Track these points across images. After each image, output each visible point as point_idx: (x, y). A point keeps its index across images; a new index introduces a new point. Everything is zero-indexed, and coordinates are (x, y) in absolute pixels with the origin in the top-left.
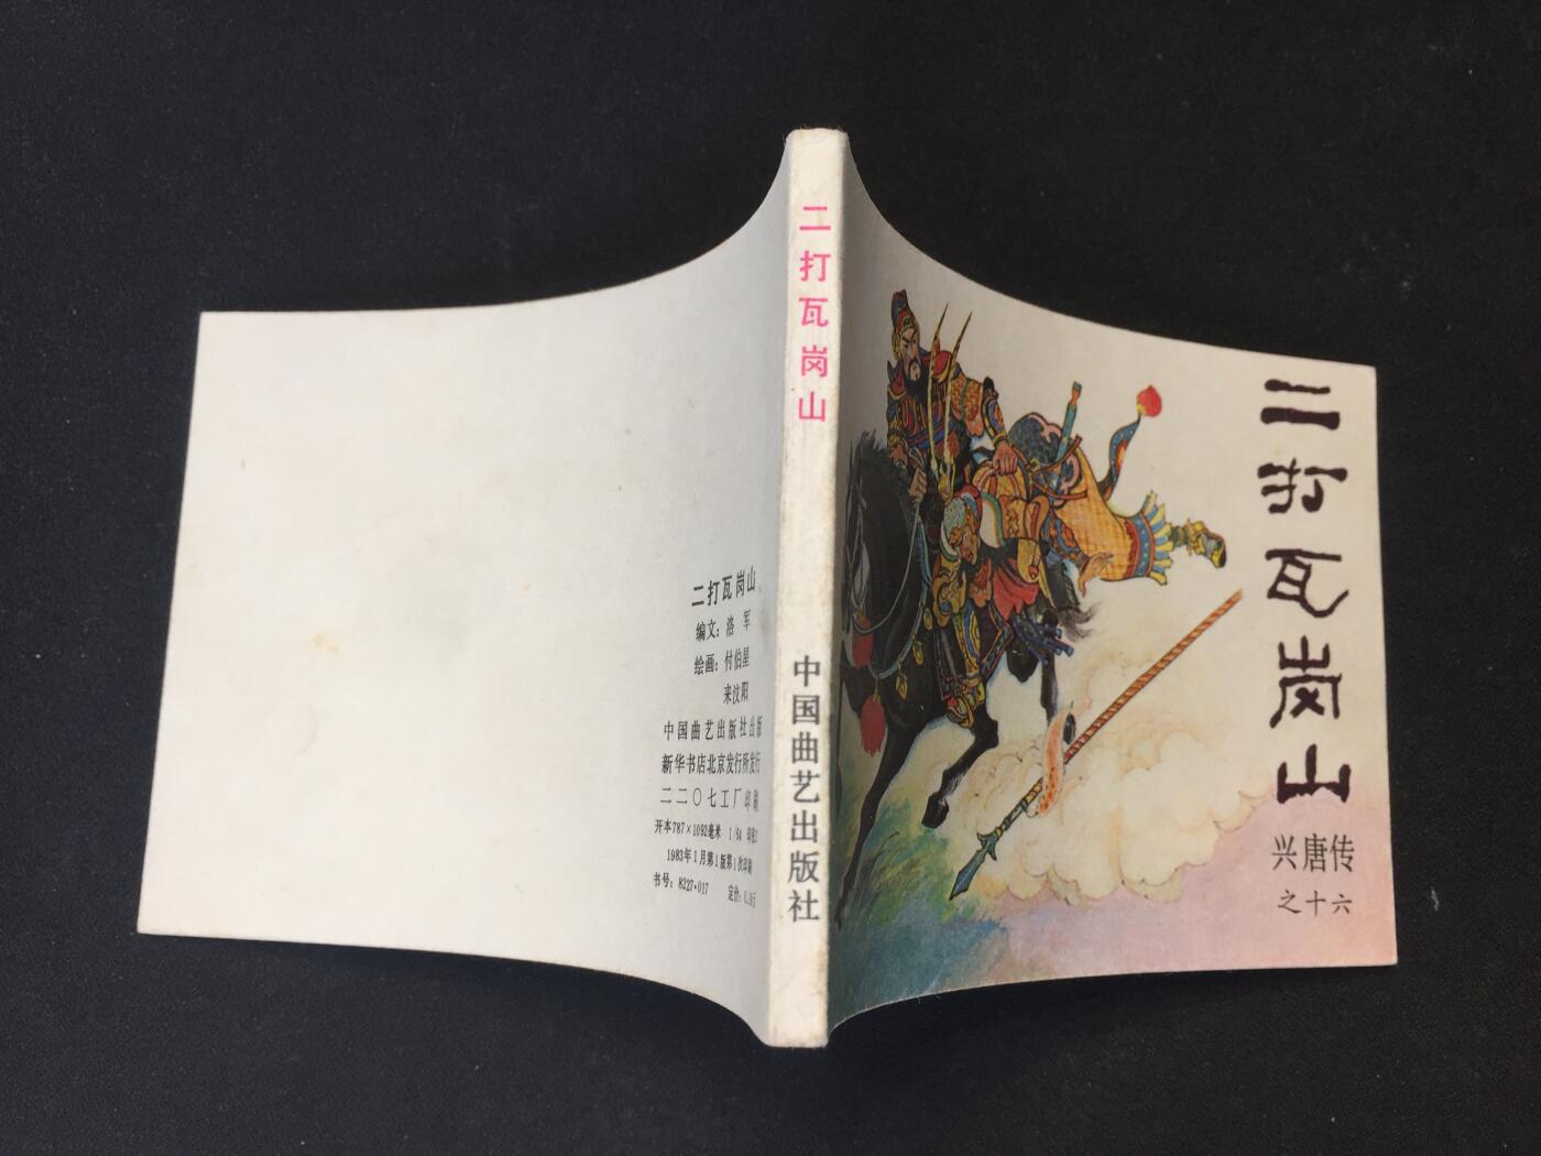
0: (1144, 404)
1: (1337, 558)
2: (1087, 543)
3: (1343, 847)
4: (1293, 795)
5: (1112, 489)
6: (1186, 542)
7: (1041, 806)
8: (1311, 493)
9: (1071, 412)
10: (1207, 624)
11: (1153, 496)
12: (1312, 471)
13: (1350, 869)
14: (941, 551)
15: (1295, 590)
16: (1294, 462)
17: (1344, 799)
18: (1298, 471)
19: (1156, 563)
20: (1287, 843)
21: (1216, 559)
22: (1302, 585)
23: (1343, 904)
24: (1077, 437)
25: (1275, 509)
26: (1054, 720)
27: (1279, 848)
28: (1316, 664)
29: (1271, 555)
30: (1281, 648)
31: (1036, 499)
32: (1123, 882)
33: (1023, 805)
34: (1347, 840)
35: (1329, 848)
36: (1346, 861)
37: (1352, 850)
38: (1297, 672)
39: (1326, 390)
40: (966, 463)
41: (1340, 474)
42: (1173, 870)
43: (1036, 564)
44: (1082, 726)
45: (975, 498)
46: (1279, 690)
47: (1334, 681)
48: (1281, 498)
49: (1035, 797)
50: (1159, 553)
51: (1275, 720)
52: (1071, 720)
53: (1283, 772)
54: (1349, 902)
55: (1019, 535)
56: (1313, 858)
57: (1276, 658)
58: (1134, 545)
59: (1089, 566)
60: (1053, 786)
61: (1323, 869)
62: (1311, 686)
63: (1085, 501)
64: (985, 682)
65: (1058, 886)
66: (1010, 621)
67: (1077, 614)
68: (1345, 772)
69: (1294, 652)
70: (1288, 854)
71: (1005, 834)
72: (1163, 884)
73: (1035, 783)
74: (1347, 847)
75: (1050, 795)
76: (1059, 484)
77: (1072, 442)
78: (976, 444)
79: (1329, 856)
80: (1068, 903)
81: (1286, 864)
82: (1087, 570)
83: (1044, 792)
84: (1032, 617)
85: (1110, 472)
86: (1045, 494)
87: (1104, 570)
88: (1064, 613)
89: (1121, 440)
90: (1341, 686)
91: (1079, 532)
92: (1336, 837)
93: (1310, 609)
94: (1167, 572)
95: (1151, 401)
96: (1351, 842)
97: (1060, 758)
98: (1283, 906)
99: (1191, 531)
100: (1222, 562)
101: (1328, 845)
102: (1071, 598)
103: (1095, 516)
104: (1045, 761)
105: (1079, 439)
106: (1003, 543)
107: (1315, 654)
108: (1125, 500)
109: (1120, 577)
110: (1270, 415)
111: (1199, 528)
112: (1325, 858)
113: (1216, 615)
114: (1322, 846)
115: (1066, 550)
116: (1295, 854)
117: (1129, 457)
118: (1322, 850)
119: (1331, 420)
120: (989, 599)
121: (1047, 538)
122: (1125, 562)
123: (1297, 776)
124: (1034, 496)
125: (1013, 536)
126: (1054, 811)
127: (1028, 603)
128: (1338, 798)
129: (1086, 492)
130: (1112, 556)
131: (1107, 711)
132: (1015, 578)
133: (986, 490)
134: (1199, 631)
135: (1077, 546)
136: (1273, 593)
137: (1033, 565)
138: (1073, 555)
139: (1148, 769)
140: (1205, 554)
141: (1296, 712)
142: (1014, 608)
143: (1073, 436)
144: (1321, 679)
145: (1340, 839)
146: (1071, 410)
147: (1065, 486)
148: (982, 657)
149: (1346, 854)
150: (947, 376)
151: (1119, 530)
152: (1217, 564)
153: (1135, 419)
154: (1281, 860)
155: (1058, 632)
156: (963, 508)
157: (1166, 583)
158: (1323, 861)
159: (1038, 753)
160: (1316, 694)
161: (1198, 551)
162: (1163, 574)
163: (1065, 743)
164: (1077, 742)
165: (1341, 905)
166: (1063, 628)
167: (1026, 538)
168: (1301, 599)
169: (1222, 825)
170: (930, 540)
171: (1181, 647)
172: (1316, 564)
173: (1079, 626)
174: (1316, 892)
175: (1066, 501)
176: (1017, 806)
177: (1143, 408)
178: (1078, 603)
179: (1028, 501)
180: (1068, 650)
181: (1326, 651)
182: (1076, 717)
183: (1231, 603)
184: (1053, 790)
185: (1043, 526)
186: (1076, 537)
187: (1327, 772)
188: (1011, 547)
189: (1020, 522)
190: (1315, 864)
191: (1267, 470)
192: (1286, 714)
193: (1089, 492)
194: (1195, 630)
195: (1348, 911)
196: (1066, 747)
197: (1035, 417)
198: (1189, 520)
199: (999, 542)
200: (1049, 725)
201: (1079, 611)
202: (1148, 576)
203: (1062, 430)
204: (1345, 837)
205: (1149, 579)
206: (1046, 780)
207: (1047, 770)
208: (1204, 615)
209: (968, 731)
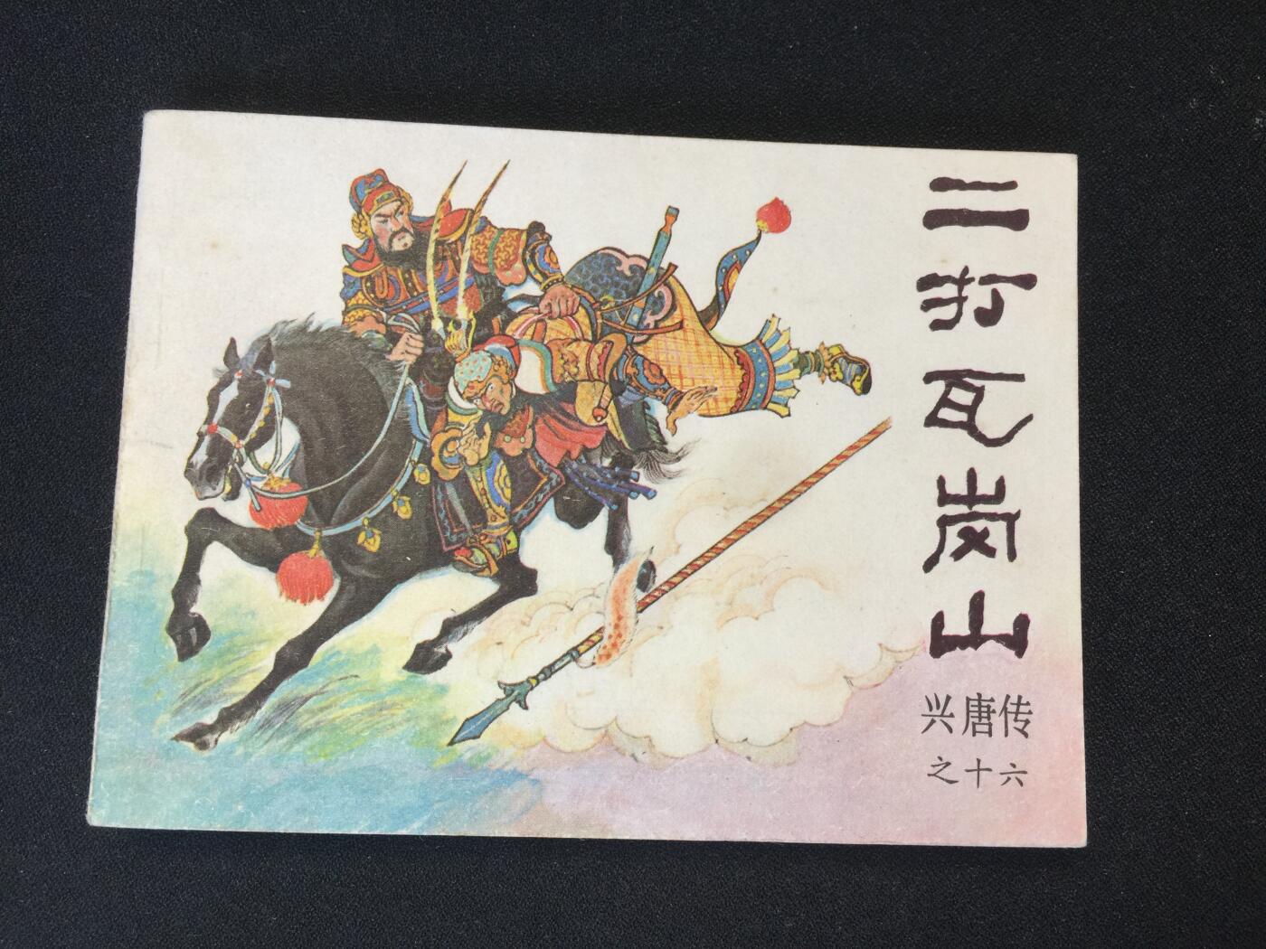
0: (765, 221)
1: (1019, 378)
2: (681, 377)
3: (1018, 710)
4: (952, 648)
5: (718, 318)
6: (818, 368)
7: (600, 657)
8: (988, 304)
9: (663, 240)
10: (842, 457)
11: (776, 320)
12: (988, 280)
13: (1026, 735)
14: (448, 406)
15: (963, 417)
16: (966, 270)
17: (1020, 654)
18: (972, 279)
19: (776, 393)
20: (942, 703)
21: (857, 385)
22: (971, 410)
23: (1016, 775)
24: (670, 264)
25: (937, 325)
26: (623, 568)
27: (931, 709)
28: (986, 499)
29: (929, 378)
30: (941, 482)
31: (609, 338)
32: (717, 741)
33: (574, 654)
34: (1023, 701)
35: (998, 710)
36: (1020, 725)
37: (1030, 713)
38: (962, 509)
39: (1011, 185)
40: (495, 315)
41: (1027, 282)
42: (787, 730)
43: (604, 404)
44: (663, 574)
45: (509, 348)
46: (936, 531)
47: (1011, 519)
48: (948, 312)
49: (591, 647)
50: (780, 382)
51: (930, 564)
52: (650, 566)
53: (938, 621)
54: (1025, 772)
55: (578, 378)
56: (976, 720)
57: (935, 493)
58: (747, 375)
59: (683, 402)
60: (620, 636)
61: (990, 733)
62: (978, 525)
63: (679, 333)
64: (518, 532)
65: (622, 741)
66: (561, 467)
67: (662, 454)
68: (1022, 623)
69: (957, 486)
70: (942, 715)
71: (543, 684)
72: (774, 744)
73: (593, 631)
74: (1023, 709)
75: (614, 645)
76: (641, 319)
77: (662, 272)
78: (511, 293)
79: (997, 720)
80: (636, 759)
81: (938, 726)
82: (679, 408)
83: (605, 642)
84: (597, 461)
85: (716, 298)
86: (623, 332)
87: (704, 406)
88: (644, 454)
89: (731, 265)
90: (1018, 524)
91: (669, 367)
92: (1008, 697)
93: (981, 438)
94: (791, 403)
95: (777, 216)
96: (1028, 704)
97: (631, 607)
98: (934, 775)
99: (826, 356)
100: (866, 388)
101: (997, 706)
102: (654, 438)
103: (694, 348)
104: (610, 608)
105: (673, 267)
106: (553, 389)
107: (986, 487)
108: (736, 327)
109: (725, 411)
110: (935, 219)
111: (835, 351)
112: (991, 721)
113: (855, 448)
114: (989, 707)
115: (650, 387)
116: (952, 715)
117: (742, 283)
118: (988, 712)
119: (1017, 220)
120: (528, 446)
121: (622, 377)
122: (734, 395)
123: (957, 625)
124: (603, 335)
125: (569, 379)
126: (619, 662)
127: (589, 446)
128: (1012, 653)
129: (682, 322)
130: (716, 389)
131: (702, 556)
132: (571, 423)
133: (527, 337)
134: (832, 466)
135: (666, 380)
136: (932, 420)
137: (599, 407)
138: (659, 393)
139: (757, 619)
140: (842, 381)
141: (958, 555)
142: (568, 453)
143: (664, 265)
144: (993, 517)
145: (1014, 699)
146: (663, 237)
147: (650, 320)
148: (513, 506)
149: (1020, 717)
150: (465, 233)
151: (726, 361)
152: (859, 391)
153: (754, 236)
154: (933, 722)
155: (634, 475)
156: (490, 360)
157: (789, 415)
158: (990, 725)
159: (600, 602)
160: (986, 533)
161: (833, 377)
162: (786, 405)
163: (638, 591)
164: (656, 590)
165: (1012, 776)
166: (641, 471)
167: (590, 379)
168: (970, 427)
169: (854, 682)
170: (426, 397)
171: (807, 484)
172: (990, 386)
173: (664, 467)
174: (979, 761)
175: (650, 336)
176: (564, 656)
177: (764, 226)
178: (664, 442)
179: (595, 341)
180: (647, 493)
181: (1001, 485)
182: (656, 563)
183: (875, 433)
184: (619, 641)
185: (616, 365)
186: (665, 373)
187: (998, 621)
188: (567, 392)
189: (582, 365)
190: (978, 728)
191: (927, 282)
192: (945, 557)
193: (686, 323)
194: (828, 465)
195: (1021, 784)
196: (641, 595)
197: (607, 251)
198: (823, 343)
199: (546, 387)
200: (615, 572)
201: (666, 451)
202: (765, 408)
203: (648, 261)
204: (1020, 698)
205: (766, 411)
206: (609, 631)
207: (610, 619)
208: (840, 447)
209: (489, 580)
